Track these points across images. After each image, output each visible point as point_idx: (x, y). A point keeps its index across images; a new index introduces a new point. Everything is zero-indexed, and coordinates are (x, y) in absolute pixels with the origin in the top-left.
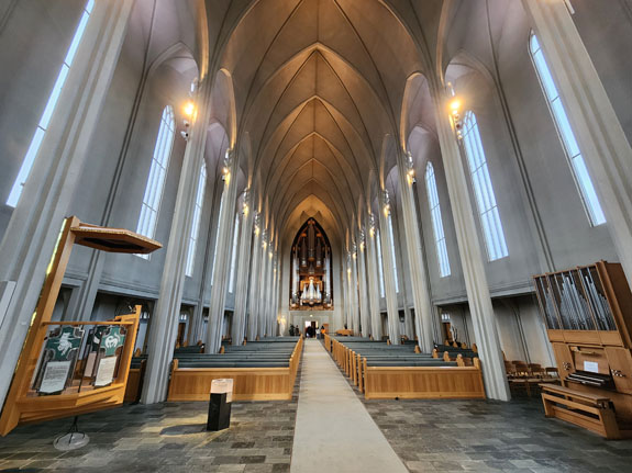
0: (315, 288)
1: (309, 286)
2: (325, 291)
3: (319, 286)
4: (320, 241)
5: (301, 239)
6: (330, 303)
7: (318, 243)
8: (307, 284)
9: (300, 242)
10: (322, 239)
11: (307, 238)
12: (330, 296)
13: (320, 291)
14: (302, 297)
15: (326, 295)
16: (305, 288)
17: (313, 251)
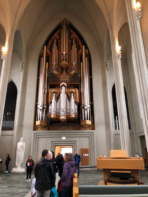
0: (69, 98)
1: (59, 95)
2: (82, 104)
3: (73, 96)
4: (75, 43)
5: (51, 42)
6: (90, 120)
7: (73, 45)
8: (57, 92)
9: (51, 45)
10: (78, 42)
11: (60, 41)
12: (90, 110)
13: (75, 102)
14: (50, 111)
15: (84, 107)
16: (54, 97)
17: (66, 54)
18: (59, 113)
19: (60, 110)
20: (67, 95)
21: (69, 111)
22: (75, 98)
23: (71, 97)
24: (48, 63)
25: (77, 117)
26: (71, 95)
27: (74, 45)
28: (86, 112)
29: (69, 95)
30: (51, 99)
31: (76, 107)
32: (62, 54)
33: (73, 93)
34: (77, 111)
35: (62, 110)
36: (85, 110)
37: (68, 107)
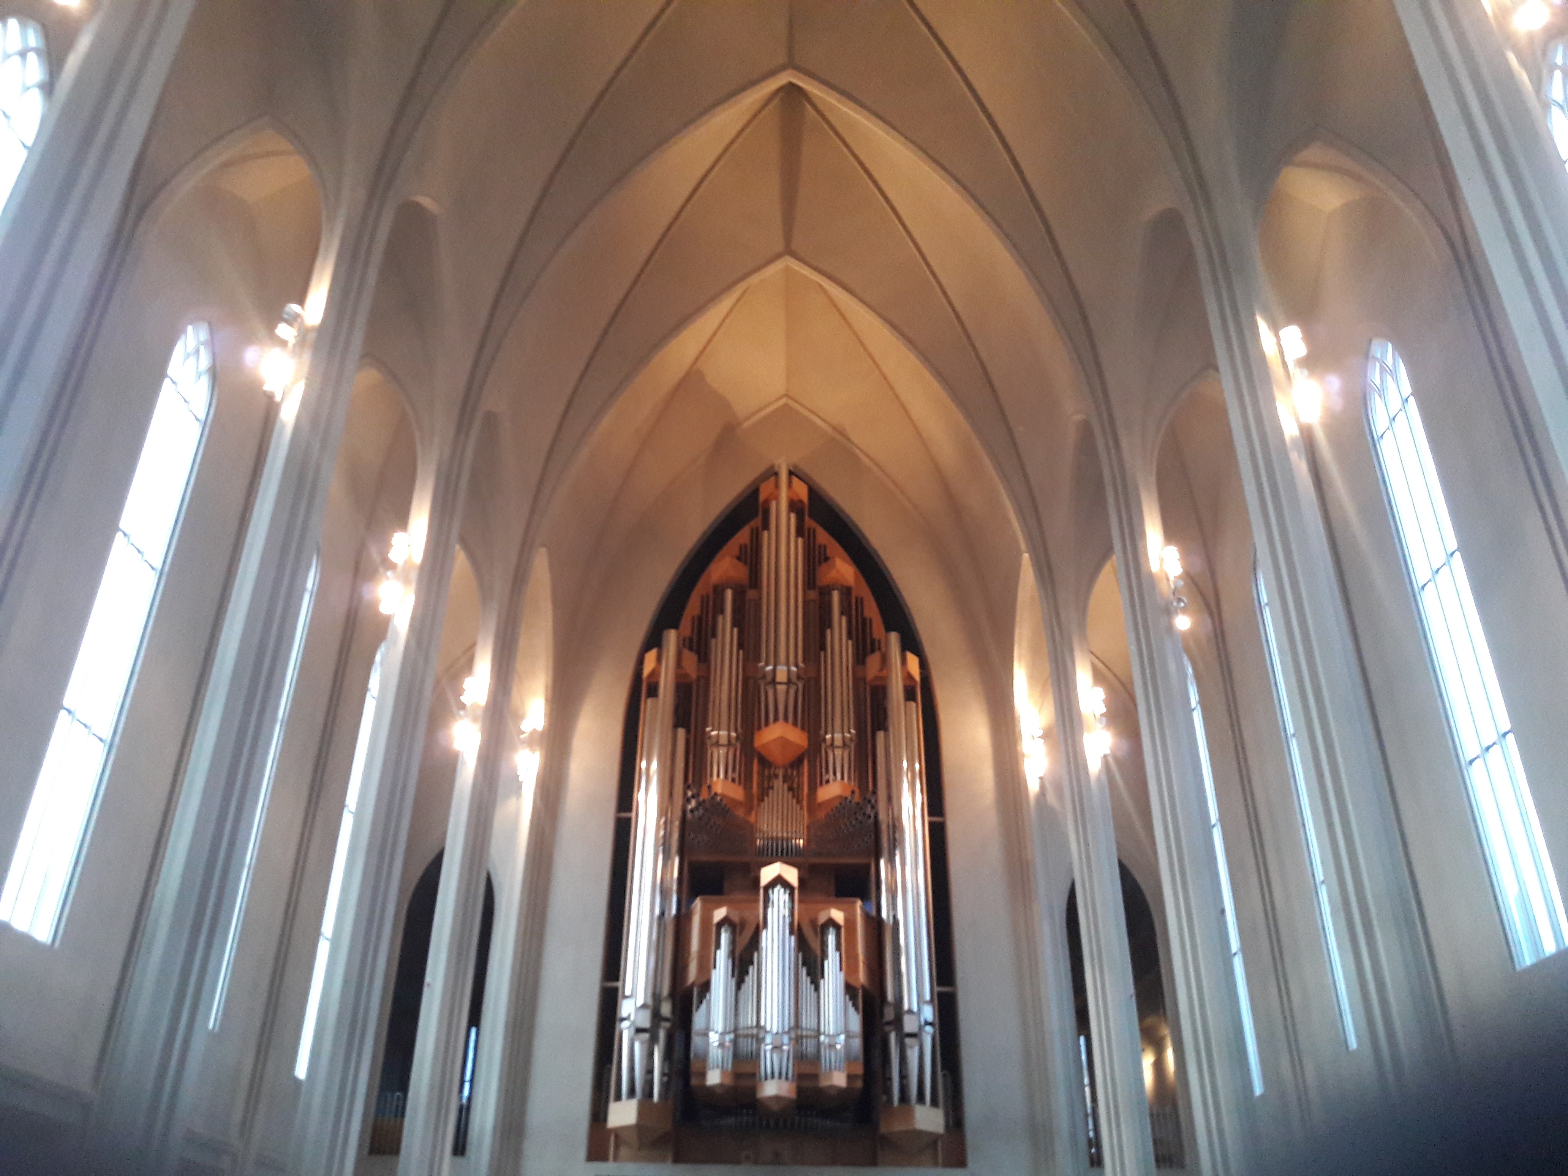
0: (811, 962)
1: (754, 943)
2: (890, 996)
3: (838, 948)
4: (842, 613)
5: (704, 600)
6: (934, 1103)
7: (830, 626)
8: (743, 924)
9: (700, 619)
10: (860, 601)
11: (751, 594)
12: (933, 1039)
13: (850, 989)
14: (696, 1040)
15: (898, 1022)
16: (722, 956)
17: (794, 679)
18: (755, 1058)
19: (760, 1040)
20: (802, 945)
21: (809, 1047)
22: (848, 965)
23: (824, 955)
24: (688, 732)
25: (859, 1084)
26: (824, 944)
27: (839, 623)
28: (913, 1056)
29: (815, 944)
30: (706, 964)
31: (855, 1022)
32: (769, 678)
33: (837, 927)
34: (857, 1043)
35: (768, 1039)
36: (908, 1041)
37: (808, 1021)
